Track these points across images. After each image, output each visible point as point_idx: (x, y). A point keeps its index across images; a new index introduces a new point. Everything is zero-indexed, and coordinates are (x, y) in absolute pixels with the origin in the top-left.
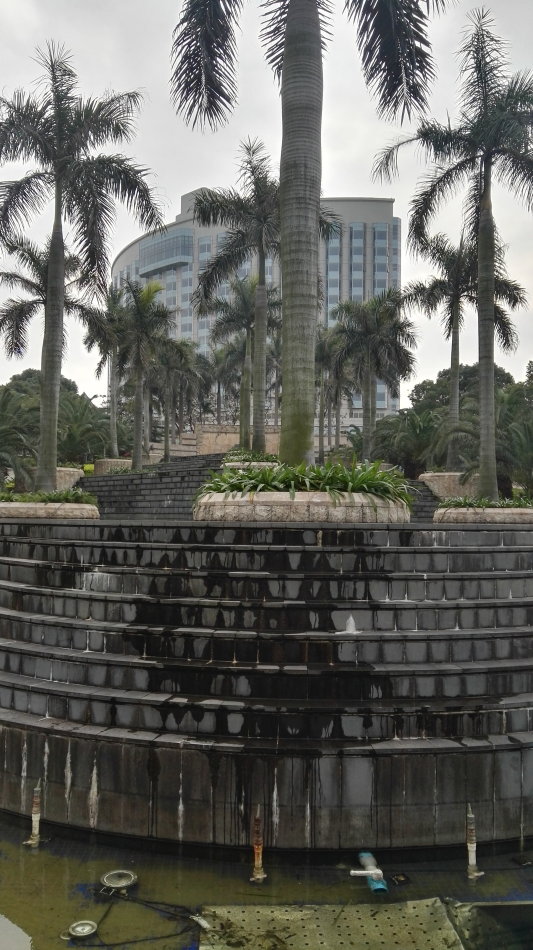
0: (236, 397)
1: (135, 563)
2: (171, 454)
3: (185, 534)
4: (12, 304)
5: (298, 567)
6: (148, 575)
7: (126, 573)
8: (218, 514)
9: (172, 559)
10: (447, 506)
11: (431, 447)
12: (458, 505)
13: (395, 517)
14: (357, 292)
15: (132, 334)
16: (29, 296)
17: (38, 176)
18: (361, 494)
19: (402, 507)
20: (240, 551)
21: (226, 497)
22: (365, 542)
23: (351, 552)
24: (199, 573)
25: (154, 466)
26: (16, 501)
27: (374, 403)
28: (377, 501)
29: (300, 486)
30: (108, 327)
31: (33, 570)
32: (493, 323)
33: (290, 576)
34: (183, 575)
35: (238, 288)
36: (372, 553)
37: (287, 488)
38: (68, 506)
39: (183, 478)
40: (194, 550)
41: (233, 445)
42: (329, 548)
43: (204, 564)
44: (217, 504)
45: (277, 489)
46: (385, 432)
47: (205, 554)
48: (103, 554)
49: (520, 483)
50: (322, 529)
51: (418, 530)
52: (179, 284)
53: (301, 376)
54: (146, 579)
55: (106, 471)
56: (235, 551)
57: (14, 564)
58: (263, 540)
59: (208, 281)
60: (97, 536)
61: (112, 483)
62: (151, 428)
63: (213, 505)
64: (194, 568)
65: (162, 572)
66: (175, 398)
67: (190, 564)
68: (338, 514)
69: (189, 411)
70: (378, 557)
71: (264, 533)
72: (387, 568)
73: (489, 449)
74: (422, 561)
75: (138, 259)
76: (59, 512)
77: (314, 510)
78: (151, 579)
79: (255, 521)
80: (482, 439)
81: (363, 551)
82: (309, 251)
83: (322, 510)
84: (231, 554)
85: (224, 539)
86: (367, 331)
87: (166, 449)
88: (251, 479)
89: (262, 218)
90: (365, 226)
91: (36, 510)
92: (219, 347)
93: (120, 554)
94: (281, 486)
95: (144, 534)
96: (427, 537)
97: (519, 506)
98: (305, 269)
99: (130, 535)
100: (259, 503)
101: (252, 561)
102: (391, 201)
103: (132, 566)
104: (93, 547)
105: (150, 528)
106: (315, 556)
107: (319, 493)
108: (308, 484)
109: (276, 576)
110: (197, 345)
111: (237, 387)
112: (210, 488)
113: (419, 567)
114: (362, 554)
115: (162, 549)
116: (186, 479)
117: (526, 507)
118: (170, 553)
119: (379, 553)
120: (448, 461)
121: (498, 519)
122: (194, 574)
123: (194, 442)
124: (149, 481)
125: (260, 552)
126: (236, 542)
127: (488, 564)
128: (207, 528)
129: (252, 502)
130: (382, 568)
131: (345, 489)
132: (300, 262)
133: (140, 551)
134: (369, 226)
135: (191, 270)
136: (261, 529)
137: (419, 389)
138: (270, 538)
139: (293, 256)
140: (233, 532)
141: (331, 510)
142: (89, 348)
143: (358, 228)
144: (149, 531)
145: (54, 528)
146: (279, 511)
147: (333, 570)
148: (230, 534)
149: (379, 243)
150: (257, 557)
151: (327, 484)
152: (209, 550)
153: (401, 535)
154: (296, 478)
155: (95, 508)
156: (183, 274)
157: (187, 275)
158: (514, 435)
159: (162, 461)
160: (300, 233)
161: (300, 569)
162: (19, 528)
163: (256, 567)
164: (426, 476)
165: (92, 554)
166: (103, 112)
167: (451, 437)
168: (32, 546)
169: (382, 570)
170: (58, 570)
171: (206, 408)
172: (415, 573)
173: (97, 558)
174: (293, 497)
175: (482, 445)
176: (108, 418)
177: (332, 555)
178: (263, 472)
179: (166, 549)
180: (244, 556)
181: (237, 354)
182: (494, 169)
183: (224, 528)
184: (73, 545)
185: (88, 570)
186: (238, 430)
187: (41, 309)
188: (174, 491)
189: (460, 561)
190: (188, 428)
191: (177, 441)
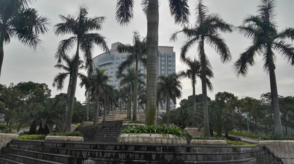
0: (126, 102)
1: (102, 157)
2: (105, 120)
3: (118, 147)
4: (60, 74)
5: (155, 159)
6: (106, 161)
7: (99, 160)
8: (126, 141)
9: (114, 156)
10: (195, 139)
11: (188, 119)
12: (198, 139)
13: (182, 142)
14: (163, 72)
15: (96, 83)
16: (65, 72)
17: (73, 38)
18: (172, 135)
19: (184, 139)
20: (136, 153)
21: (129, 135)
22: (176, 151)
23: (172, 154)
24: (123, 161)
25: (100, 124)
26: (58, 135)
27: (169, 105)
28: (177, 137)
29: (153, 132)
30: (89, 81)
31: (67, 159)
32: (206, 83)
33: (152, 162)
34: (118, 161)
35: (129, 70)
36: (178, 155)
37: (149, 133)
38: (74, 137)
39: (110, 128)
40: (121, 153)
41: (125, 118)
42: (164, 153)
43: (124, 157)
44: (126, 137)
45: (146, 133)
46: (173, 114)
47: (125, 154)
48: (91, 154)
49: (215, 132)
50: (162, 146)
51: (192, 147)
52: (110, 69)
53: (152, 97)
54: (105, 162)
55: (85, 125)
56: (135, 153)
57: (61, 157)
58: (143, 150)
59: (121, 68)
60: (89, 147)
61: (87, 130)
62: (99, 112)
63: (125, 137)
64: (121, 159)
65: (111, 160)
66: (107, 103)
67: (120, 158)
68: (165, 141)
69: (111, 107)
70: (180, 156)
71: (144, 147)
72: (183, 159)
73: (207, 121)
74: (194, 157)
75: (98, 61)
76: (71, 139)
77: (158, 140)
78: (107, 162)
79: (138, 143)
80: (205, 118)
81: (176, 154)
82: (155, 62)
83: (160, 140)
84: (133, 154)
85: (131, 149)
86: (168, 84)
87: (104, 119)
88: (137, 129)
89: (137, 51)
90: (165, 54)
91: (64, 138)
92: (122, 87)
93: (97, 154)
94: (147, 132)
95: (105, 147)
96: (195, 150)
97: (217, 139)
98: (154, 67)
99: (100, 147)
100: (140, 137)
101: (140, 157)
102: (173, 47)
103: (101, 158)
104: (88, 151)
105: (107, 145)
106: (160, 155)
107: (159, 134)
108: (155, 131)
109: (148, 162)
110: (115, 87)
111: (127, 99)
112: (123, 132)
113: (193, 159)
114: (175, 155)
115: (111, 152)
116: (111, 128)
117: (219, 140)
118: (113, 154)
119: (180, 155)
120: (193, 124)
121: (211, 143)
122: (121, 161)
123: (112, 117)
124: (99, 129)
125: (143, 154)
126: (135, 150)
127: (214, 158)
128: (125, 145)
129: (138, 137)
130: (182, 159)
131: (166, 133)
132: (152, 65)
133: (103, 153)
134: (166, 54)
135: (113, 65)
136: (142, 146)
137: (182, 101)
138: (145, 149)
139: (150, 63)
140: (134, 147)
141: (163, 140)
142: (81, 87)
143: (163, 54)
144: (106, 146)
145: (74, 145)
146: (146, 140)
147: (166, 160)
148: (133, 148)
149: (169, 59)
150: (142, 155)
151: (161, 131)
152: (126, 153)
153: (187, 149)
154: (151, 129)
155: (83, 138)
156: (111, 66)
157: (112, 66)
158: (213, 116)
159: (102, 122)
160: (152, 57)
161: (155, 160)
162: (62, 145)
163: (142, 158)
164: (187, 128)
165: (87, 154)
166: (93, 22)
167: (194, 117)
168: (67, 151)
169: (182, 160)
170: (76, 159)
171: (117, 106)
172: (192, 161)
173: (89, 155)
174: (151, 135)
175: (205, 120)
176: (86, 109)
177: (166, 155)
178: (141, 127)
179: (112, 152)
180: (137, 155)
181: (127, 90)
182: (205, 40)
183: (131, 146)
184: (81, 151)
185: (86, 159)
186: (127, 113)
187: (69, 75)
188: (107, 132)
189: (206, 158)
190: (111, 112)
191: (107, 116)
